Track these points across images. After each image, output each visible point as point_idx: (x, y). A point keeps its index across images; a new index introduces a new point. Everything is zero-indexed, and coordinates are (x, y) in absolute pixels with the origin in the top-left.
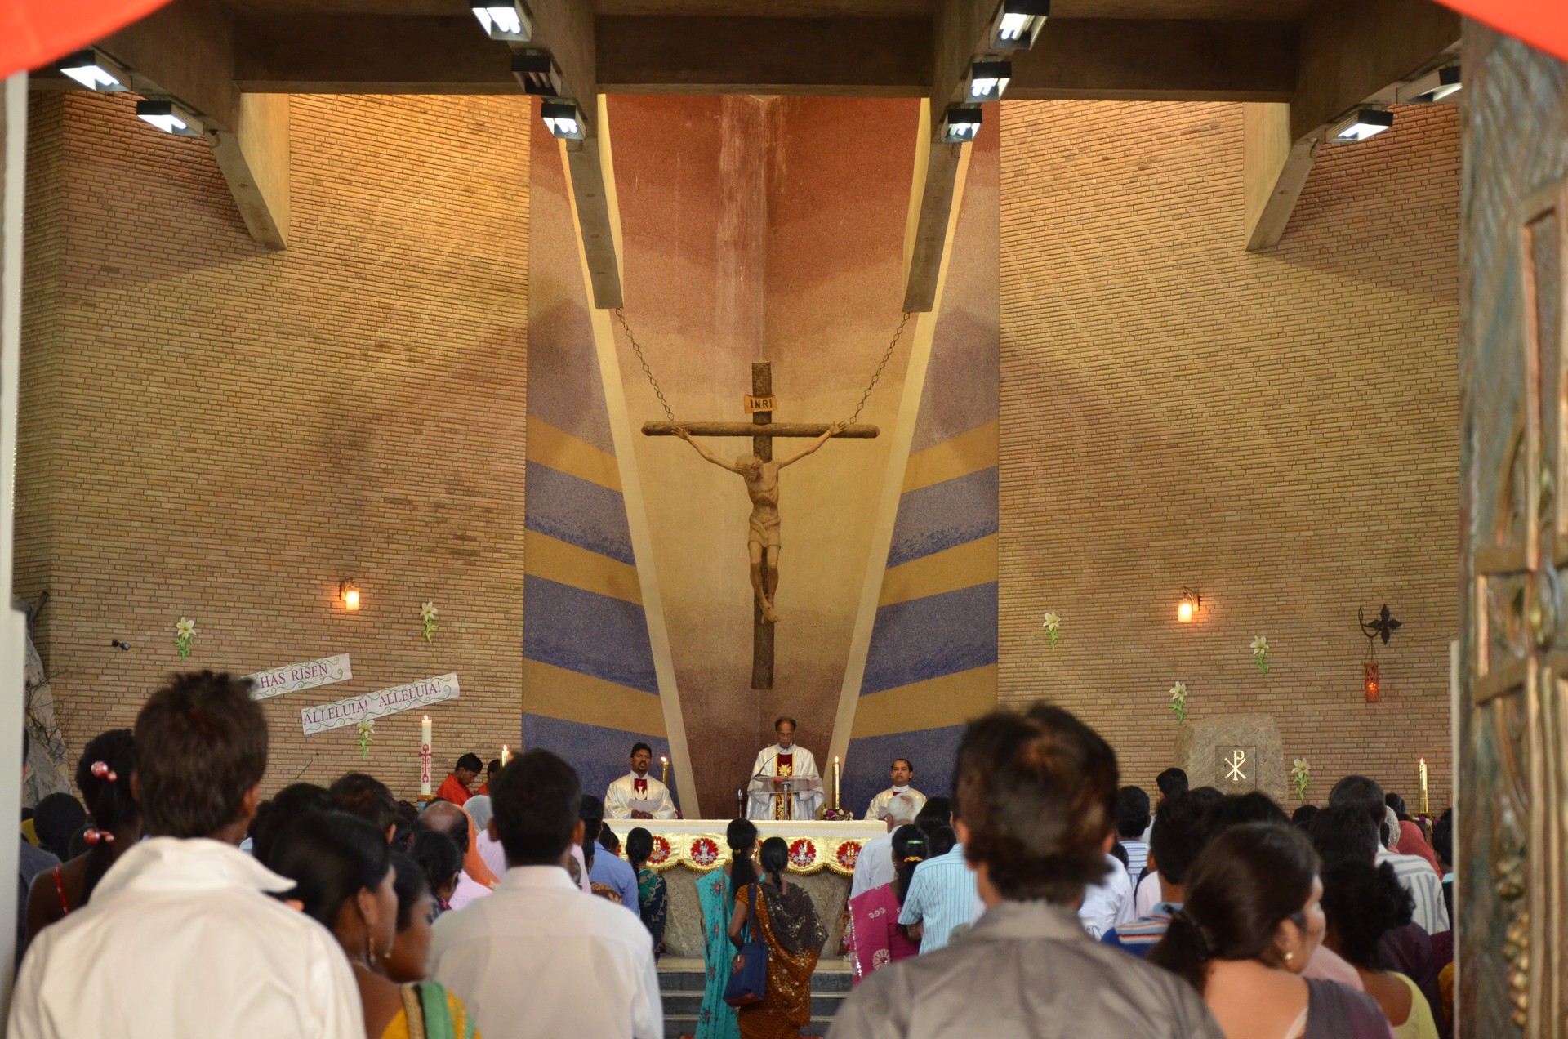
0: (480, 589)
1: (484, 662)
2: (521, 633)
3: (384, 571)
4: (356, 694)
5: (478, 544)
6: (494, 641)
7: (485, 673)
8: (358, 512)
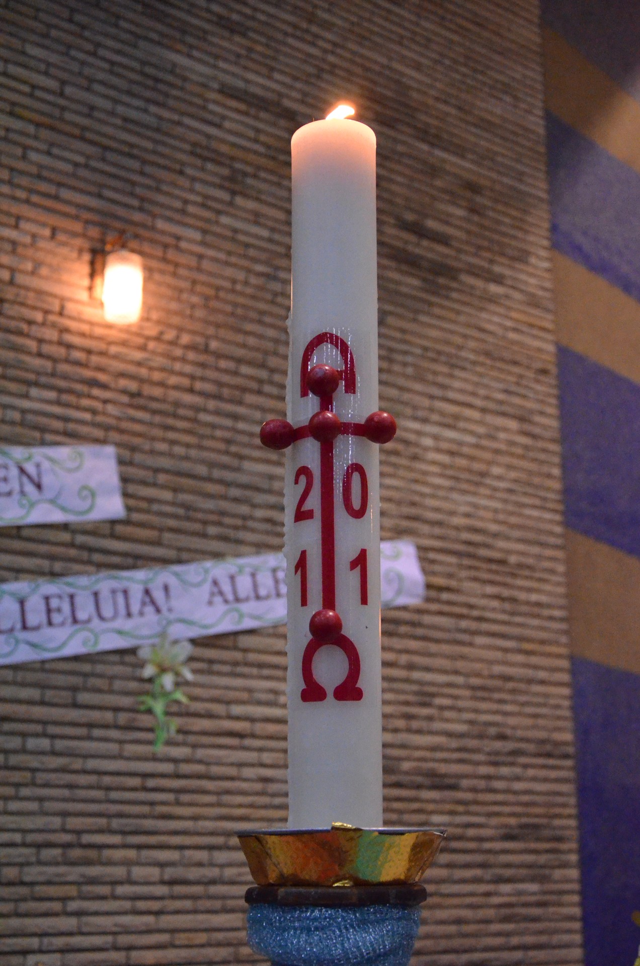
0: (463, 354)
1: (479, 524)
2: (556, 471)
3: (222, 256)
4: (136, 561)
5: (452, 253)
6: (499, 478)
7: (483, 552)
8: (148, 94)
